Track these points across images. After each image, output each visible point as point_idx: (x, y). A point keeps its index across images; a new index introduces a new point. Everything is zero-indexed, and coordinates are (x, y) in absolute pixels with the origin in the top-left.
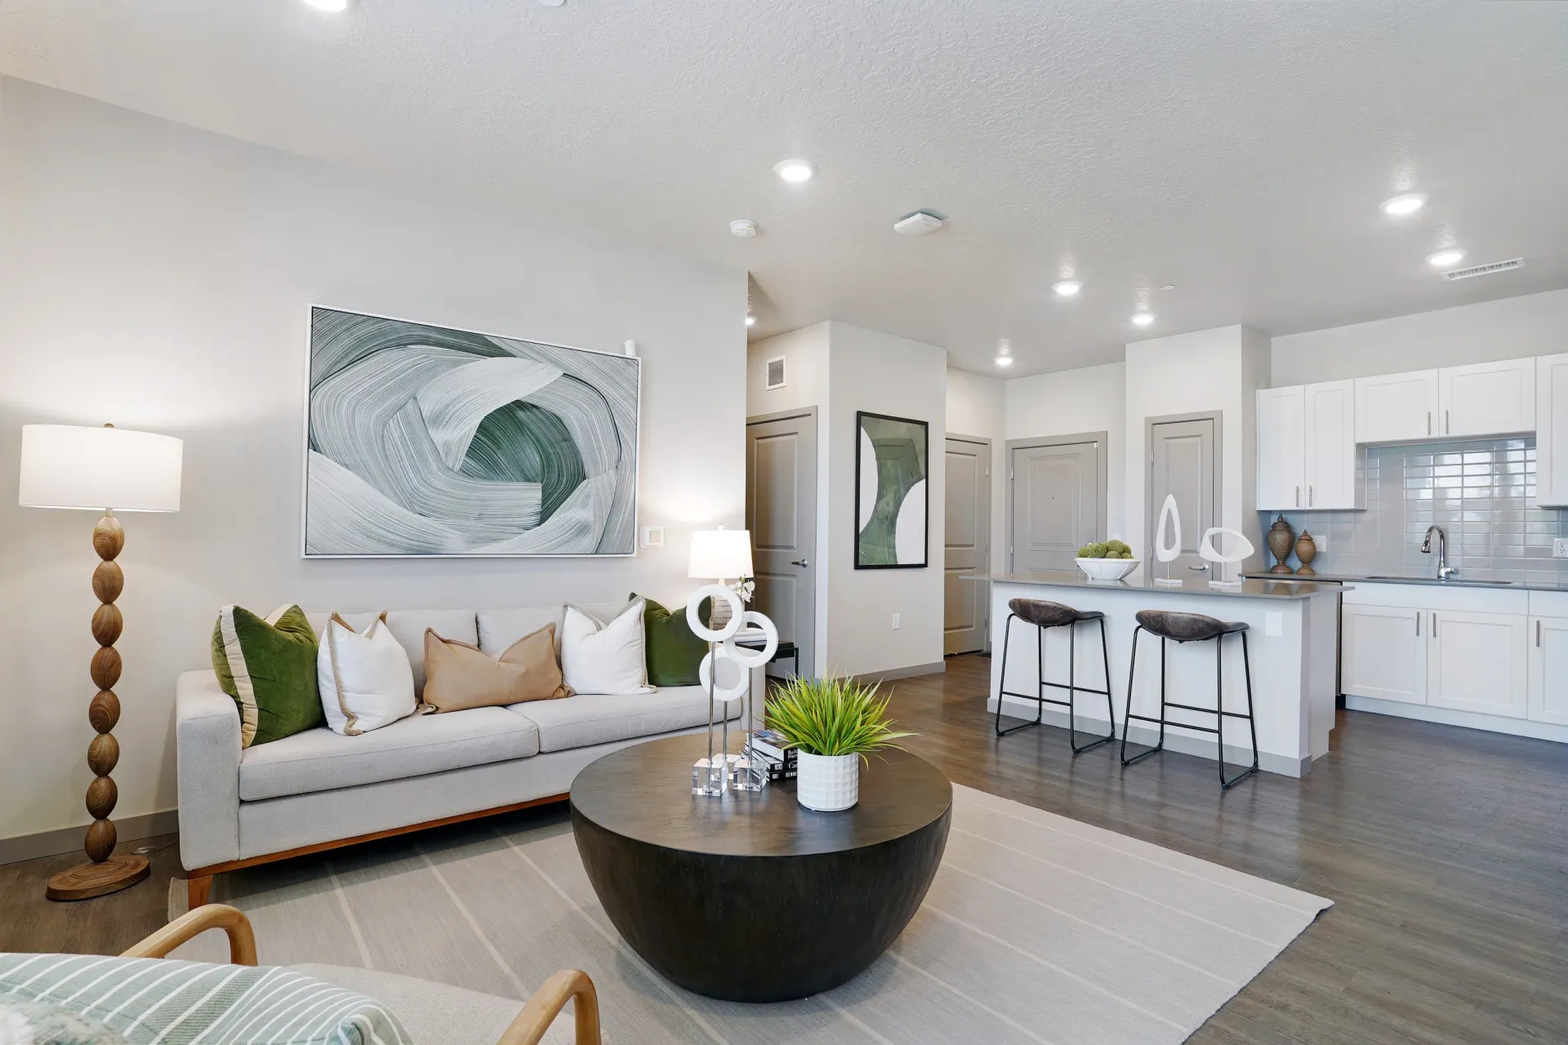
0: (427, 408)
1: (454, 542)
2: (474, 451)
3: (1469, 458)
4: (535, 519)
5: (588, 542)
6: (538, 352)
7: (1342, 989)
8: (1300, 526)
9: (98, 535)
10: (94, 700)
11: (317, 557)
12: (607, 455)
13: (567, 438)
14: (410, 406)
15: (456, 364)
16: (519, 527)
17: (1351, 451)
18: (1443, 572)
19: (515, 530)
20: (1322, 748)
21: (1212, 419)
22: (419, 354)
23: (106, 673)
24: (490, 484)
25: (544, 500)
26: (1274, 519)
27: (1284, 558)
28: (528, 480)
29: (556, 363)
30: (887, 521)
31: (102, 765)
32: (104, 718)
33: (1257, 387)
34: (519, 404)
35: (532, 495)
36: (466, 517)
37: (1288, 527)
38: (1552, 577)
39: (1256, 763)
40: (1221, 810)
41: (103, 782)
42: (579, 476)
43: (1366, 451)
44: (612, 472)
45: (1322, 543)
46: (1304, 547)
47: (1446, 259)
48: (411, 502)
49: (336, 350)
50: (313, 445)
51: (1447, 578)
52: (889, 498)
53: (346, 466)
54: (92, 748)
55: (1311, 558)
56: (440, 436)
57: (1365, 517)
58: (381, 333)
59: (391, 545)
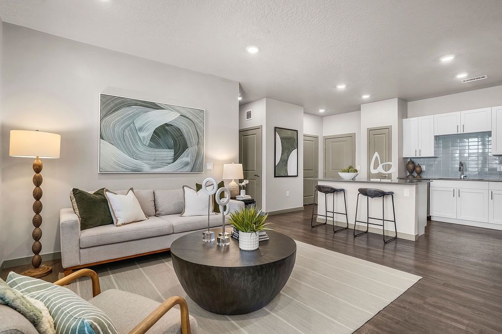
0: (138, 125)
1: (146, 168)
2: (152, 139)
3: (470, 140)
4: (171, 161)
5: (188, 168)
6: (172, 108)
7: (423, 302)
8: (417, 162)
9: (34, 165)
10: (34, 217)
11: (103, 173)
12: (194, 141)
13: (182, 135)
14: (132, 125)
15: (147, 112)
16: (167, 163)
17: (433, 138)
18: (462, 177)
19: (165, 164)
20: (422, 232)
21: (389, 129)
22: (135, 109)
23: (38, 208)
24: (158, 150)
25: (175, 155)
26: (409, 160)
27: (411, 173)
28: (169, 148)
29: (177, 111)
30: (284, 161)
31: (37, 237)
32: (37, 222)
33: (403, 118)
34: (167, 125)
35: (170, 153)
36: (150, 160)
37: (413, 163)
38: (497, 178)
39: (396, 236)
40: (384, 250)
41: (37, 243)
42: (185, 147)
43: (437, 138)
44: (196, 146)
45: (424, 168)
46: (418, 169)
47: (462, 76)
48: (133, 155)
49: (109, 107)
50: (102, 137)
51: (463, 179)
52: (285, 154)
53: (112, 144)
54: (34, 232)
55: (420, 172)
56: (141, 135)
57: (437, 159)
58: (122, 102)
59: (126, 169)
